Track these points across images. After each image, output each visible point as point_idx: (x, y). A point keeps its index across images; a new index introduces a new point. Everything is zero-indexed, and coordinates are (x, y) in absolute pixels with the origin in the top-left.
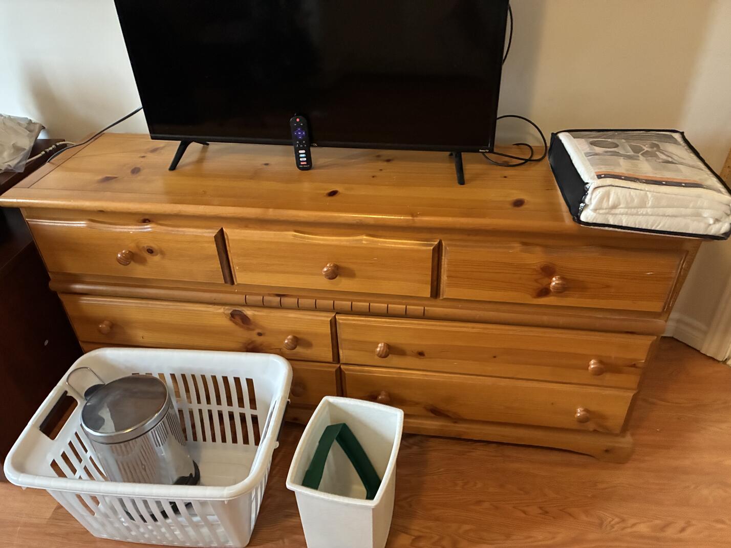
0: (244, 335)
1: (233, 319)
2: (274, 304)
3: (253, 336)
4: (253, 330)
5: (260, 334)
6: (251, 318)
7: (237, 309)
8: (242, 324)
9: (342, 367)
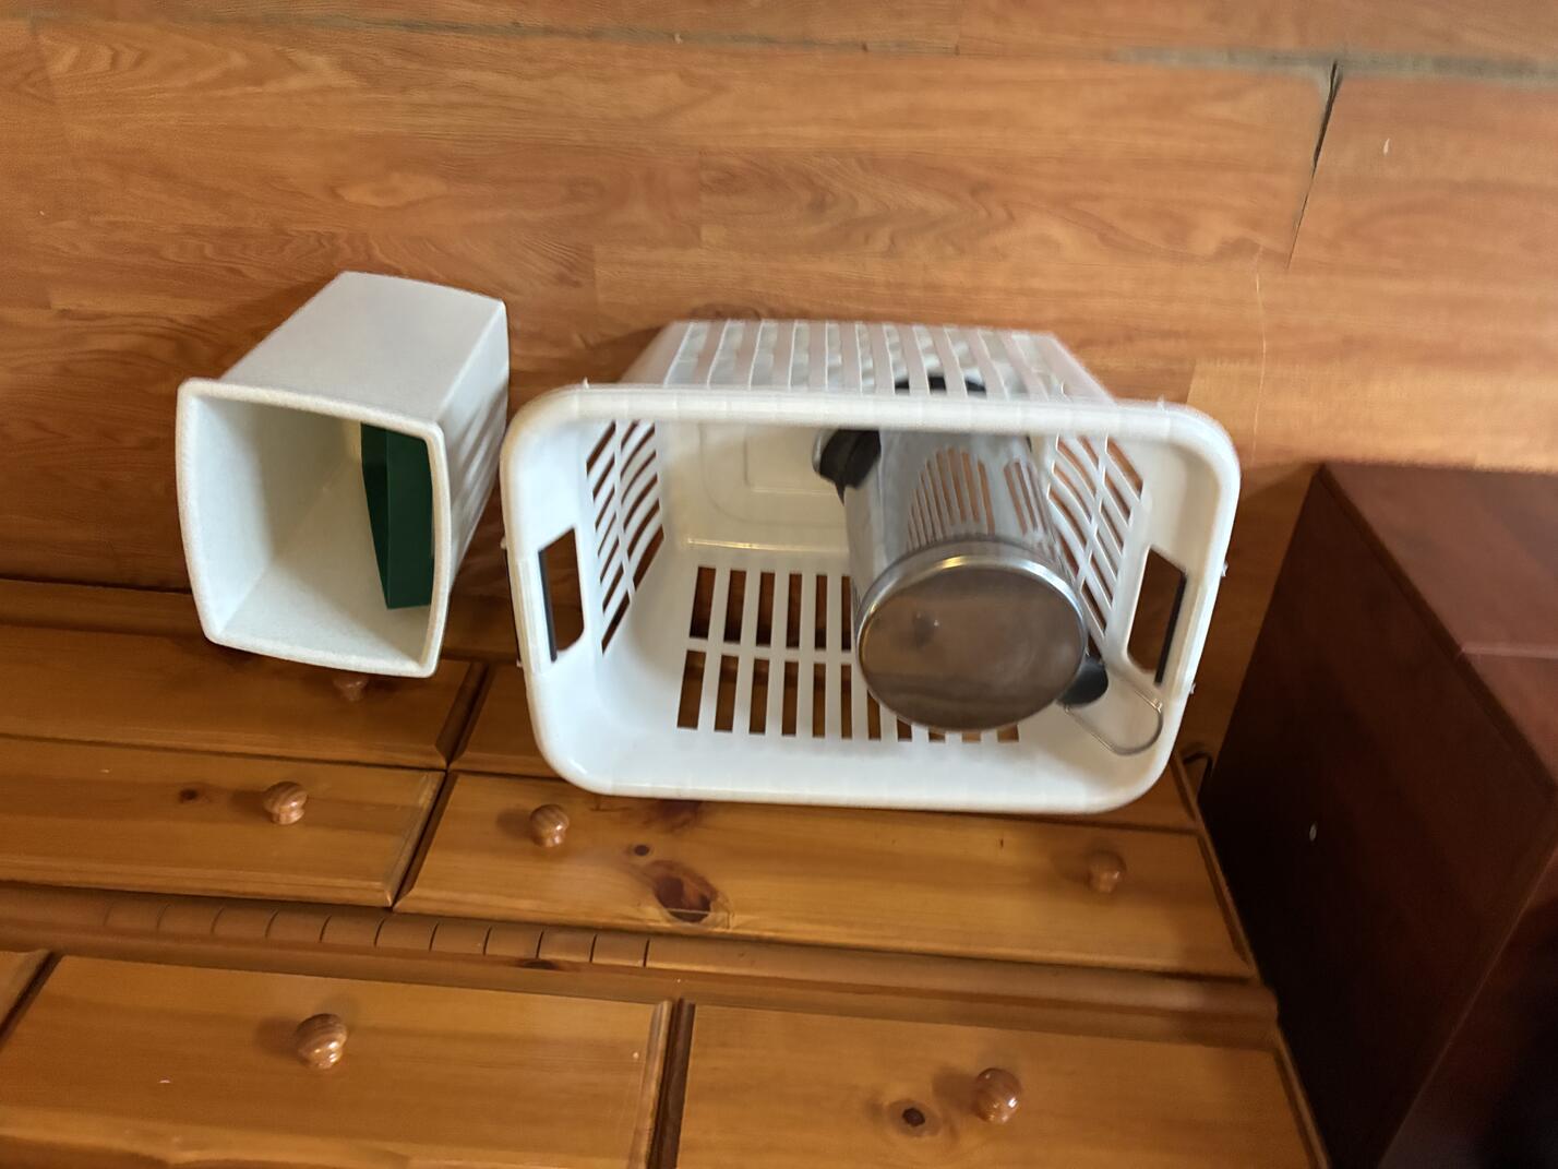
0: (689, 851)
1: (707, 894)
2: (561, 937)
3: (663, 846)
4: (657, 863)
5: (642, 850)
6: (651, 896)
7: (689, 925)
8: (685, 879)
9: (442, 763)
